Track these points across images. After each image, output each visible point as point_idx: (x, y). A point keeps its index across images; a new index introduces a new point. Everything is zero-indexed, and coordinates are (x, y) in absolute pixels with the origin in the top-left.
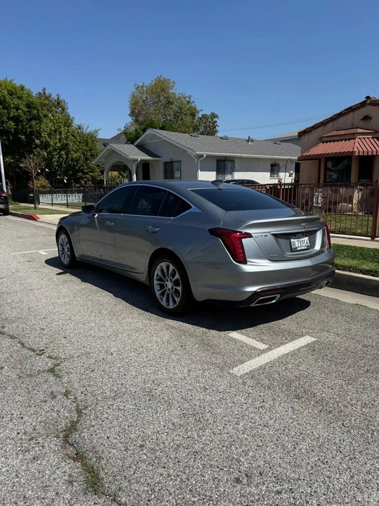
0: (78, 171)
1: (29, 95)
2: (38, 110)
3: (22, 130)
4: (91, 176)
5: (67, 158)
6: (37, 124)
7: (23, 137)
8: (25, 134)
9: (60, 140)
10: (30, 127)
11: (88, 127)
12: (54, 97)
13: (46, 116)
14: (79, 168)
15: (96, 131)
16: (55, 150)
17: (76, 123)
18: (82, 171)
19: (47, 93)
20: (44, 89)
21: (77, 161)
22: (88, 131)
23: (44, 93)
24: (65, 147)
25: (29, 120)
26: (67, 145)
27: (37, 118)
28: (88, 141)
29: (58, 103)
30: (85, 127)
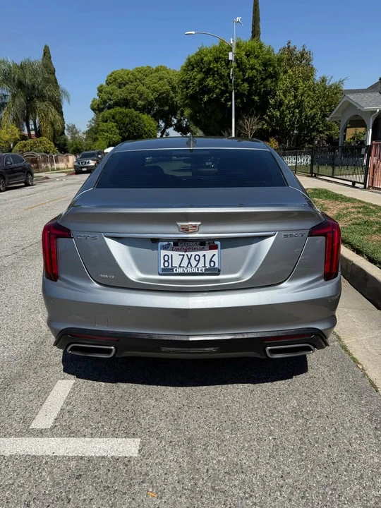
0: (313, 130)
1: (269, 52)
2: (274, 67)
3: (256, 91)
4: (327, 135)
5: (301, 116)
6: (272, 82)
7: (256, 98)
8: (259, 95)
9: (295, 97)
10: (264, 87)
11: (332, 77)
12: (299, 49)
13: (286, 72)
14: (314, 127)
15: (341, 82)
16: (288, 108)
17: (317, 77)
18: (317, 130)
19: (292, 46)
21: (313, 118)
22: (330, 84)
23: (289, 47)
24: (300, 105)
25: (264, 80)
26: (302, 101)
27: (274, 76)
28: (331, 96)
29: (302, 55)
30: (328, 78)
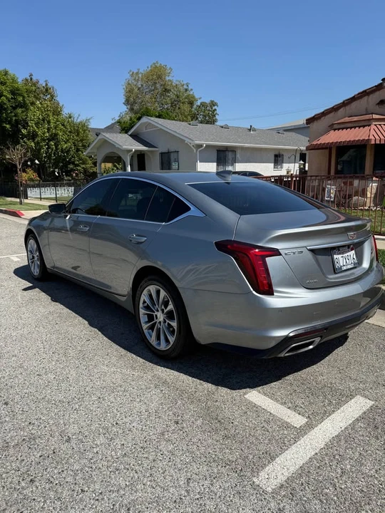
0: (70, 163)
1: (14, 81)
2: (24, 97)
3: (6, 119)
4: (83, 168)
5: (57, 149)
6: (23, 112)
7: (8, 126)
8: (10, 123)
9: (48, 129)
10: (15, 116)
11: (79, 115)
12: (42, 83)
13: (33, 104)
14: (70, 159)
15: (88, 120)
16: (44, 140)
17: (65, 112)
18: (73, 163)
19: (34, 79)
20: (31, 75)
21: (68, 152)
22: (79, 120)
23: (31, 79)
24: (54, 137)
25: (14, 108)
26: (56, 135)
27: (23, 105)
28: (79, 132)
29: (47, 90)
30: (76, 116)
